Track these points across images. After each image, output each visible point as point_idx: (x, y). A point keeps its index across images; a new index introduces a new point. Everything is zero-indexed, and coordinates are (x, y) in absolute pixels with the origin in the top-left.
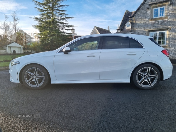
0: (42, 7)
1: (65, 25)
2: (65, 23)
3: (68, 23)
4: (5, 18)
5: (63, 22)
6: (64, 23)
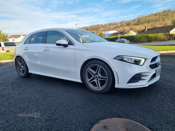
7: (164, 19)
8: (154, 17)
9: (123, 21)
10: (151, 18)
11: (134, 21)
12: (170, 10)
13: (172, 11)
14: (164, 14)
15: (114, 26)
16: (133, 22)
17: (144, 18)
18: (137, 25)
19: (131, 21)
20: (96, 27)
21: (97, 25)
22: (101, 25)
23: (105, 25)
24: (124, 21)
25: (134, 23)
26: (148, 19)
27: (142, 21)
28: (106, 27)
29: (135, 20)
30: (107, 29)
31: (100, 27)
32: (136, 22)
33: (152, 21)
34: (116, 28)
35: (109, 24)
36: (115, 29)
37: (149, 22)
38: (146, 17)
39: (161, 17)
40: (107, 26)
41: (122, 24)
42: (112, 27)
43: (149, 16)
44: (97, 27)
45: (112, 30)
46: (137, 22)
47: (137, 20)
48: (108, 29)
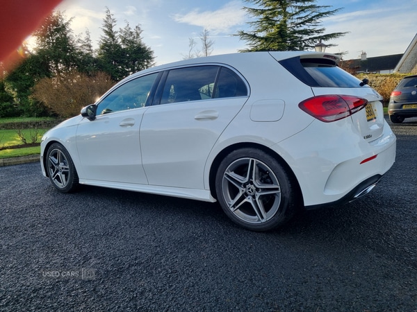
0: (258, 4)
1: (316, 35)
2: (318, 32)
3: (324, 29)
4: (190, 46)
5: (311, 28)
6: (312, 32)
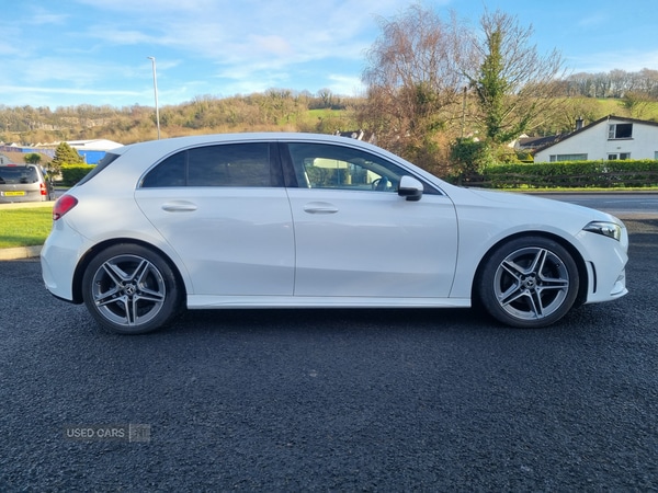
7: (275, 119)
8: (247, 109)
9: (137, 106)
10: (237, 110)
11: (181, 112)
12: (288, 93)
13: (294, 95)
14: (274, 103)
15: (101, 123)
16: (177, 116)
17: (215, 108)
18: (195, 128)
19: (172, 113)
20: (14, 117)
21: (17, 109)
22: (41, 110)
23: (61, 113)
24: (141, 108)
25: (182, 118)
26: (227, 113)
27: (209, 115)
28: (65, 124)
29: (185, 111)
30: (72, 132)
31: (37, 120)
32: (188, 118)
33: (242, 120)
34: (113, 132)
35: (79, 110)
36: (110, 135)
37: (233, 121)
38: (220, 106)
39: (267, 111)
40: (68, 120)
41: (137, 118)
42: (91, 124)
43: (230, 102)
44: (20, 116)
45: (99, 135)
46: (193, 119)
47: (193, 111)
48: (78, 129)
